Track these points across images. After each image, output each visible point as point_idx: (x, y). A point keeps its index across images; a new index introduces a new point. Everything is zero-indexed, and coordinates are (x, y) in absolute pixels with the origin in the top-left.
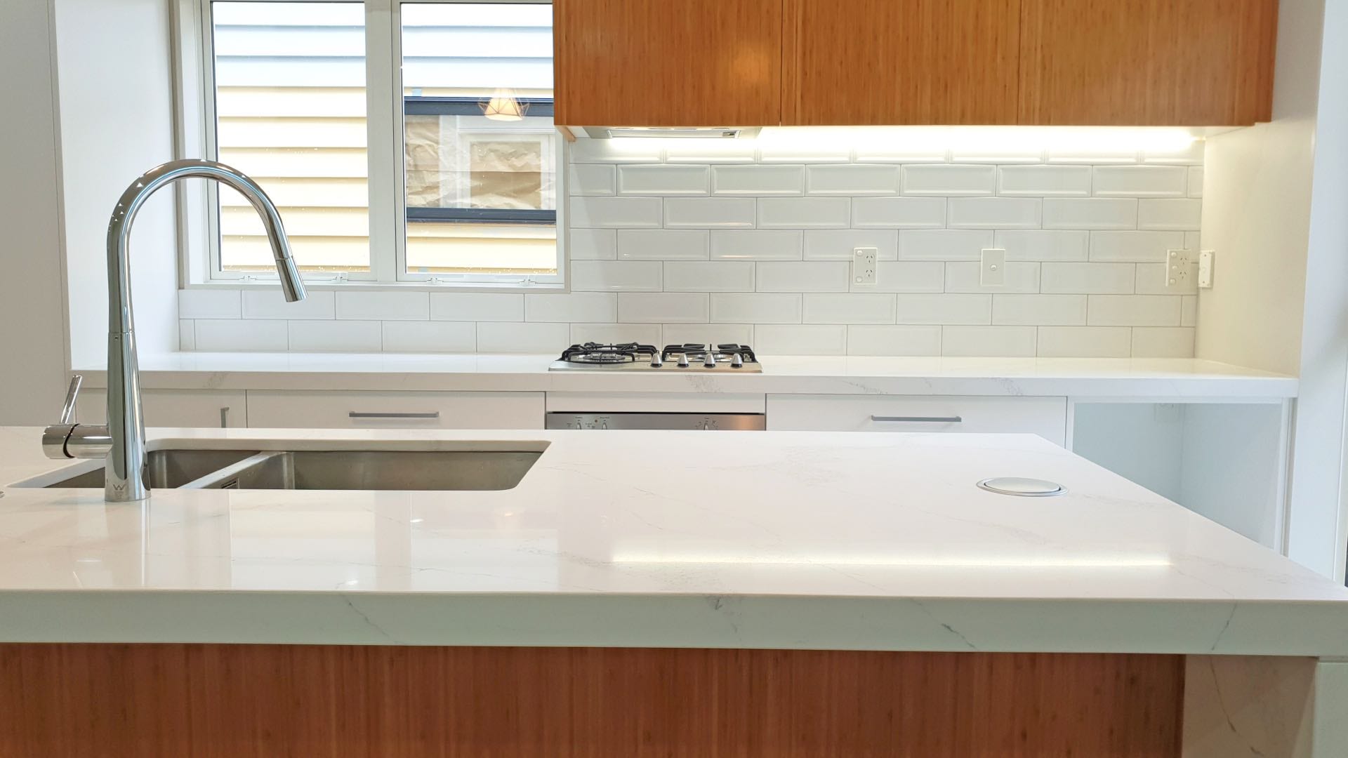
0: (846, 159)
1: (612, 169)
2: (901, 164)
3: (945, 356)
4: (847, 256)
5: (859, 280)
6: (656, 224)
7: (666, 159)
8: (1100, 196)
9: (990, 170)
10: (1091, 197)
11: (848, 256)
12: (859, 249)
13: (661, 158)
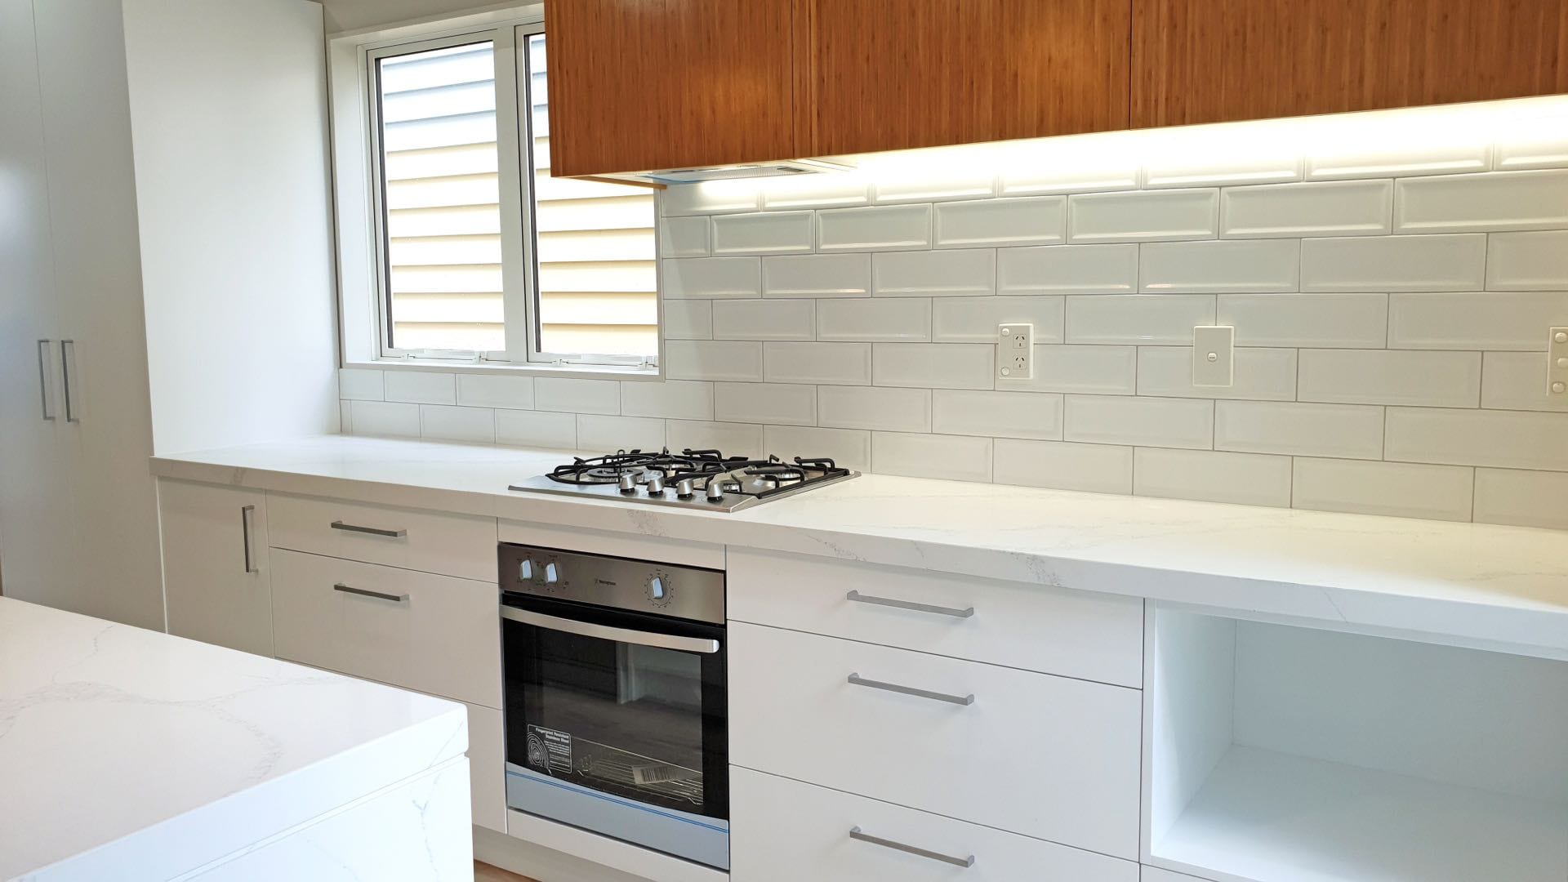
0: (988, 191)
1: (706, 221)
2: (1068, 195)
3: (1139, 495)
4: (990, 336)
5: (1005, 372)
6: (754, 293)
7: (764, 204)
8: (1408, 232)
9: (1210, 195)
10: (1392, 234)
11: (994, 336)
12: (1007, 325)
13: (758, 205)
